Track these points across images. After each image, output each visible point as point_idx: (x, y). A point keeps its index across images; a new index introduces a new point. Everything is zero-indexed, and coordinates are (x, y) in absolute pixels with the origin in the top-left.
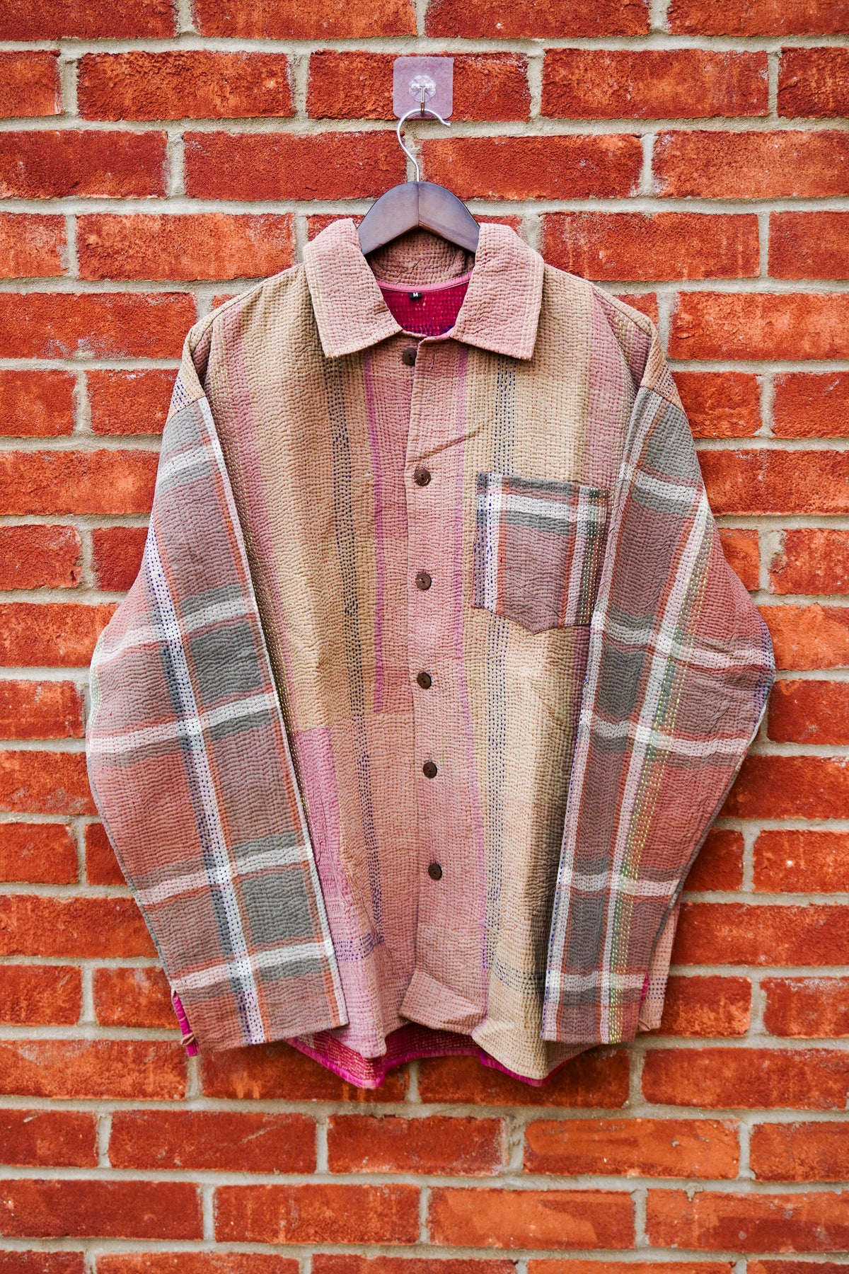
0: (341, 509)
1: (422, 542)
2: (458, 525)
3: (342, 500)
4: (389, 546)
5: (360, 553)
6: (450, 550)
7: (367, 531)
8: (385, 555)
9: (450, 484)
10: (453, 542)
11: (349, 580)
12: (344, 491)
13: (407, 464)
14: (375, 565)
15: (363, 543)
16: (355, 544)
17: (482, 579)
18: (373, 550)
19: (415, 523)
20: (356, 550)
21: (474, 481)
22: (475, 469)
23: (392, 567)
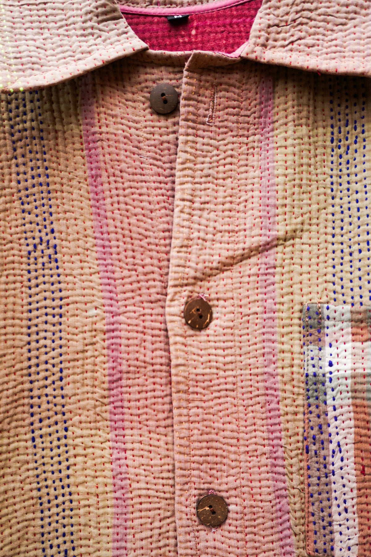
0: (43, 374)
1: (205, 437)
2: (269, 403)
3: (43, 358)
4: (136, 445)
5: (79, 459)
6: (261, 449)
7: (92, 417)
8: (129, 462)
9: (252, 327)
10: (265, 435)
11: (54, 510)
12: (48, 342)
13: (170, 290)
14: (111, 481)
15: (87, 441)
16: (70, 441)
17: (325, 503)
18: (106, 453)
19: (188, 401)
20: (72, 452)
21: (296, 321)
22: (297, 298)
23: (143, 485)
